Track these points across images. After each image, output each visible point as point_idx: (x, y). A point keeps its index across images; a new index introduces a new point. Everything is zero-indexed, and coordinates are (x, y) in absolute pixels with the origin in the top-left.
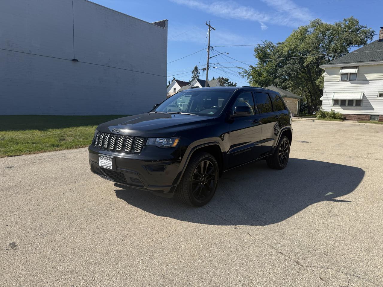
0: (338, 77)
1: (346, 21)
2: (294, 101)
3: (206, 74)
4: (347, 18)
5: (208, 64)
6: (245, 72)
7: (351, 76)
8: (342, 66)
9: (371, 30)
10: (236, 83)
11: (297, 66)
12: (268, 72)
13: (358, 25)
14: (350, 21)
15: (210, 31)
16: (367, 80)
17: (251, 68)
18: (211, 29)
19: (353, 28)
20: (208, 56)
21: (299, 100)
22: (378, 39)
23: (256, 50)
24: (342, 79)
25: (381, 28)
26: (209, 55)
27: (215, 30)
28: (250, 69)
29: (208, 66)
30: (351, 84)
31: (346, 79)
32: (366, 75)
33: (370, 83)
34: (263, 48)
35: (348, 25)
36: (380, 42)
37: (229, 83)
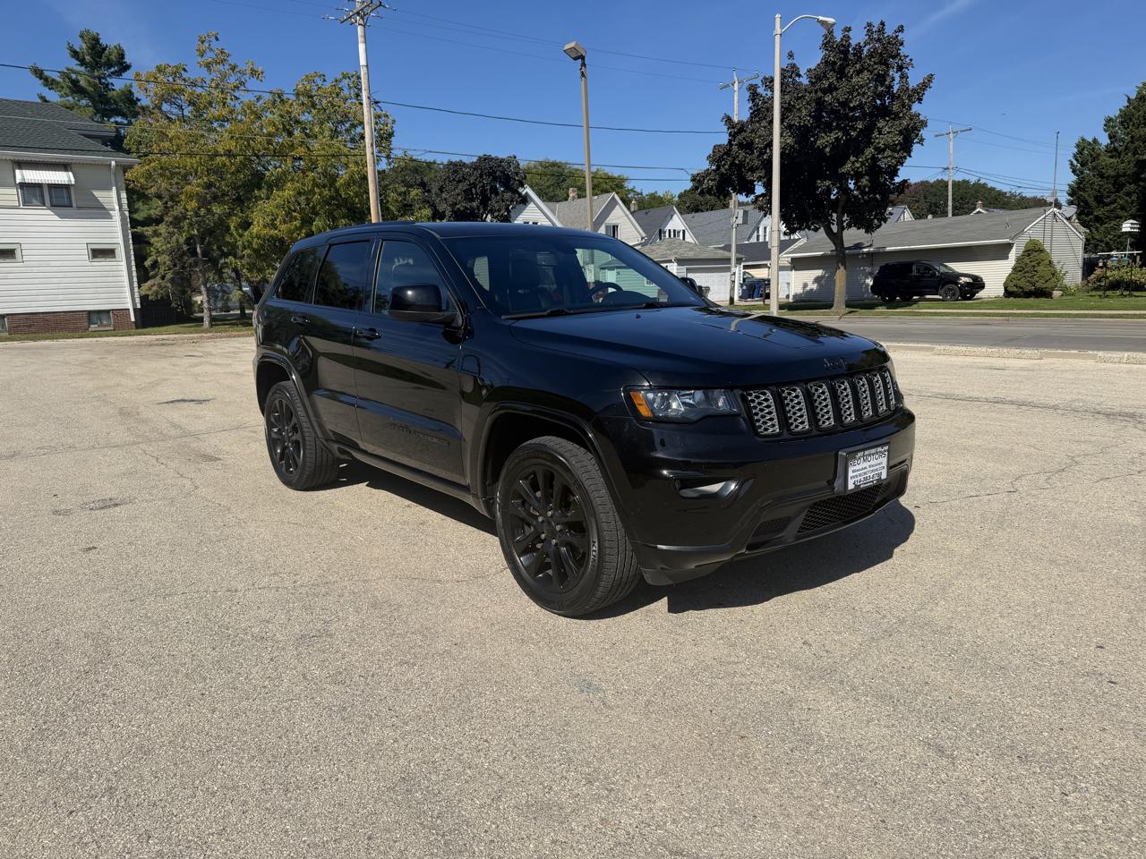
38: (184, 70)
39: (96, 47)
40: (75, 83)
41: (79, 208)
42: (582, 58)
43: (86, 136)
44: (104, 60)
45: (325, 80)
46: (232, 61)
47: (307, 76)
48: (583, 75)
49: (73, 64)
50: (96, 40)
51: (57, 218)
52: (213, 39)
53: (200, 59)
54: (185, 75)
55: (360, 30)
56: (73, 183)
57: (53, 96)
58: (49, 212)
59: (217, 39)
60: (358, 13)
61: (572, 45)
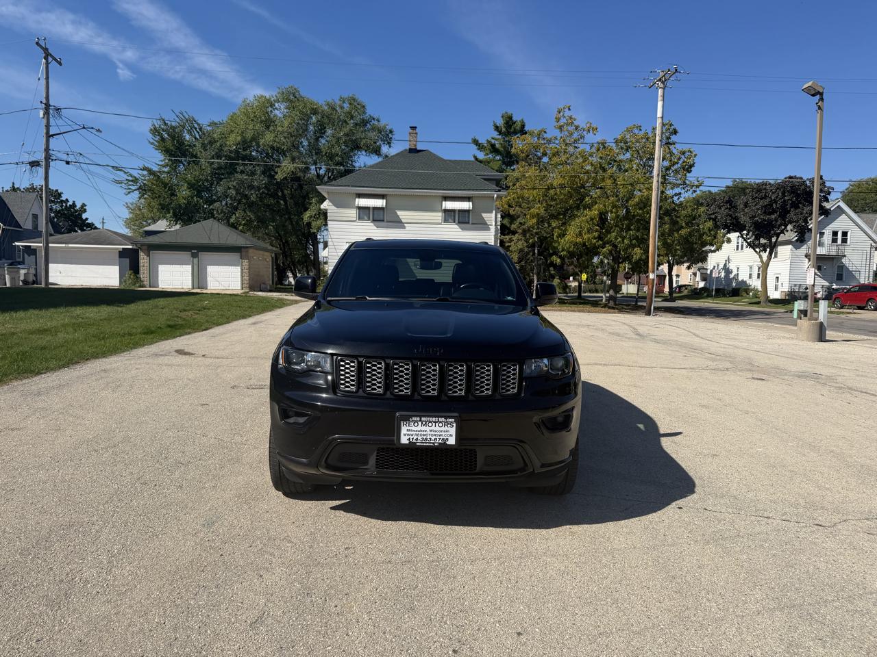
0: (353, 213)
1: (344, 102)
2: (265, 257)
3: (43, 176)
4: (345, 96)
5: (47, 150)
6: (132, 181)
7: (376, 212)
8: (359, 192)
9: (387, 127)
10: (84, 205)
11: (260, 180)
12: (191, 186)
13: (364, 112)
14: (350, 104)
15: (47, 64)
16: (401, 222)
17: (145, 173)
18: (50, 59)
19: (358, 119)
20: (45, 131)
21: (273, 255)
22: (408, 148)
23: (155, 131)
24: (360, 218)
25: (411, 127)
26: (48, 126)
27: (60, 64)
28: (143, 176)
29: (48, 158)
30: (375, 228)
31: (366, 218)
32: (399, 213)
33: (407, 228)
34: (173, 128)
35: (348, 109)
36: (411, 155)
37: (62, 201)
38: (545, 132)
39: (509, 122)
40: (493, 146)
41: (473, 224)
42: (821, 94)
43: (485, 179)
44: (512, 129)
45: (640, 130)
46: (576, 123)
47: (627, 128)
48: (820, 108)
49: (495, 134)
50: (510, 118)
51: (460, 230)
52: (567, 109)
53: (556, 124)
54: (545, 136)
55: (660, 91)
56: (471, 209)
57: (481, 156)
58: (457, 226)
59: (569, 109)
60: (660, 80)
61: (809, 84)
